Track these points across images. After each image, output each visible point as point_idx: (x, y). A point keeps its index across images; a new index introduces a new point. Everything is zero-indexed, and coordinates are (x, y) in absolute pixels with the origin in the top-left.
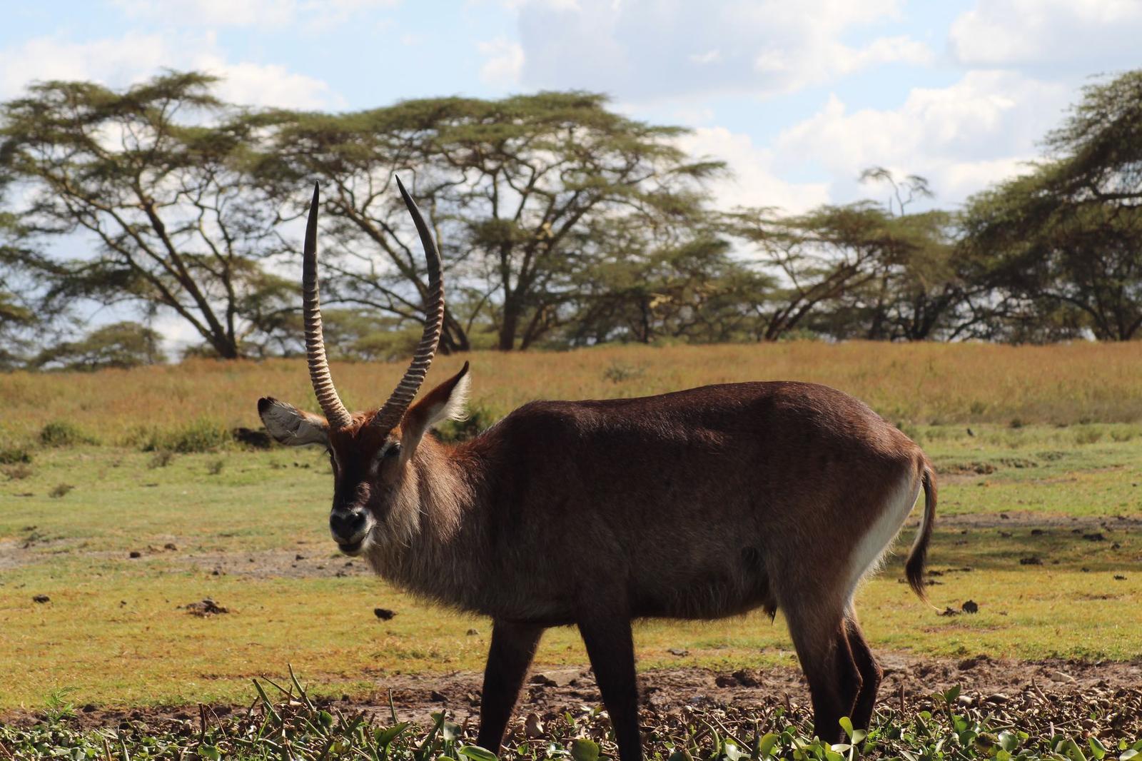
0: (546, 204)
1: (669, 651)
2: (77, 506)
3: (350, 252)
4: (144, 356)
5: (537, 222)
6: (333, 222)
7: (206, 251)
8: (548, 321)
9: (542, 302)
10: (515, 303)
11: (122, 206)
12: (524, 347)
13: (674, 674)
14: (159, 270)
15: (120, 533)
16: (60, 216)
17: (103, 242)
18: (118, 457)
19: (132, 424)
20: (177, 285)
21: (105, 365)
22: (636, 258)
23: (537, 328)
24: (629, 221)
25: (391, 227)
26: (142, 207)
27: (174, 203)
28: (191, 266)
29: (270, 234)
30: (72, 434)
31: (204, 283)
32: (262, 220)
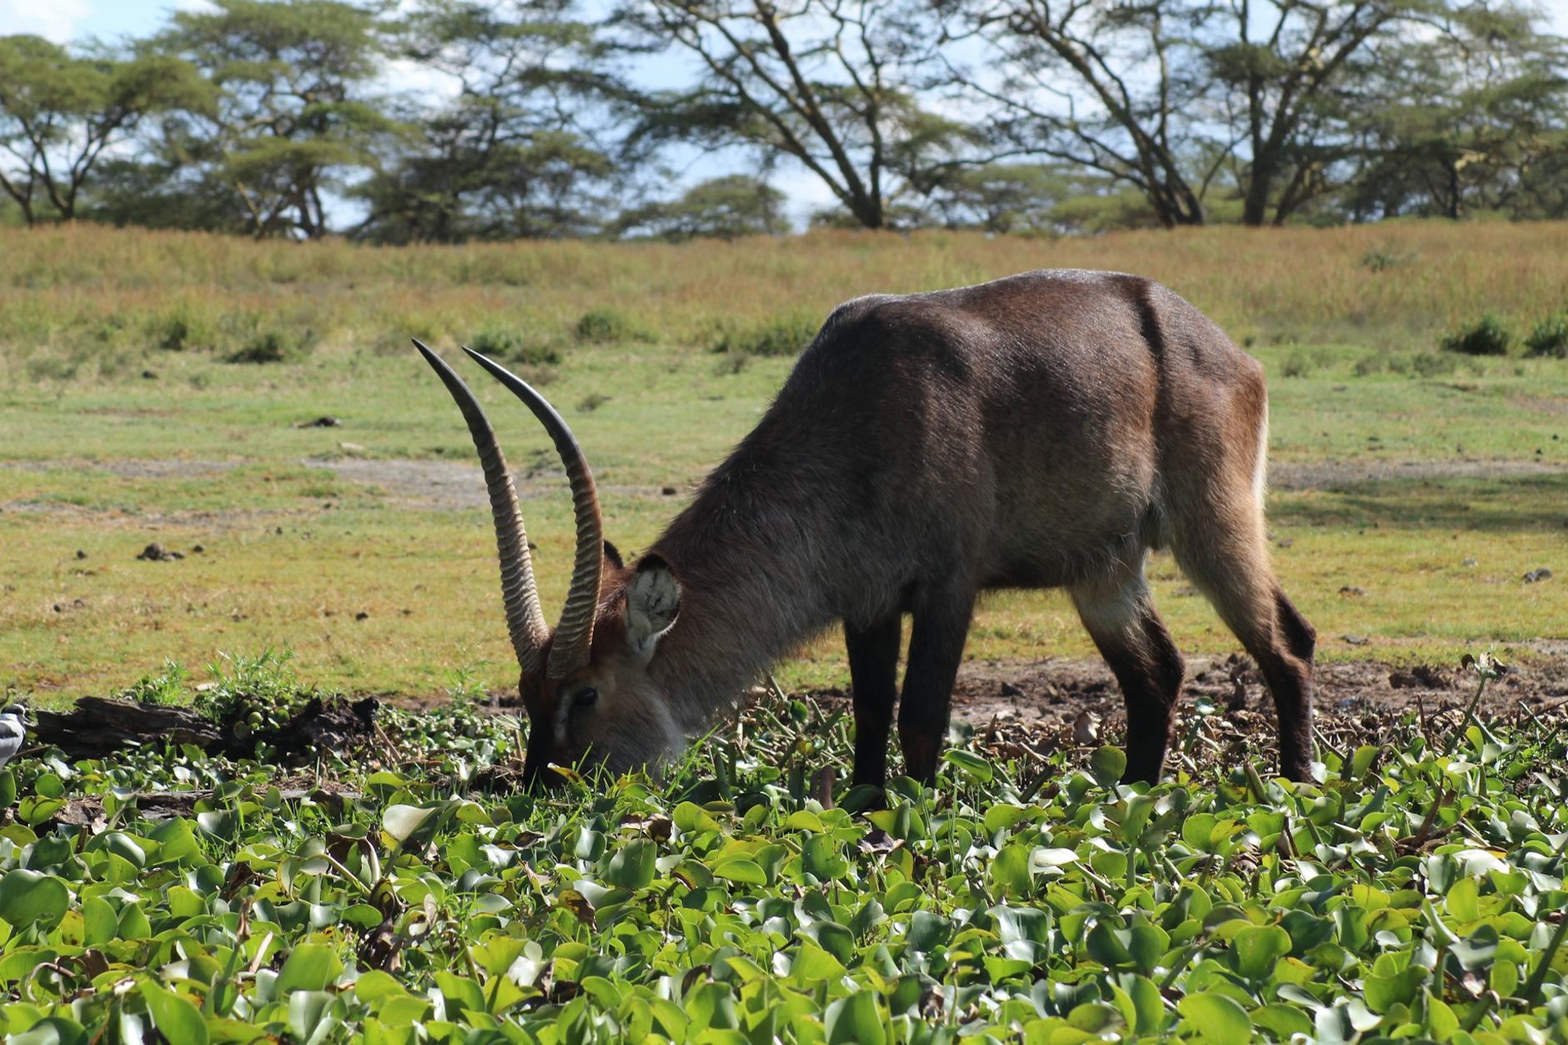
0: (1314, 24)
1: (1343, 638)
2: (609, 424)
3: (1042, 84)
4: (760, 223)
5: (1302, 48)
6: (1017, 42)
7: (845, 79)
8: (1313, 184)
9: (1305, 158)
10: (1268, 157)
11: (732, 16)
12: (1278, 222)
13: (1340, 668)
14: (781, 105)
15: (657, 461)
16: (648, 28)
17: (705, 64)
18: (677, 359)
19: (703, 315)
20: (804, 127)
21: (708, 235)
22: (1439, 100)
23: (1297, 194)
24: (1436, 48)
25: (1098, 51)
26: (760, 17)
27: (804, 12)
28: (824, 100)
29: (933, 58)
30: (619, 327)
31: (840, 124)
32: (922, 37)
